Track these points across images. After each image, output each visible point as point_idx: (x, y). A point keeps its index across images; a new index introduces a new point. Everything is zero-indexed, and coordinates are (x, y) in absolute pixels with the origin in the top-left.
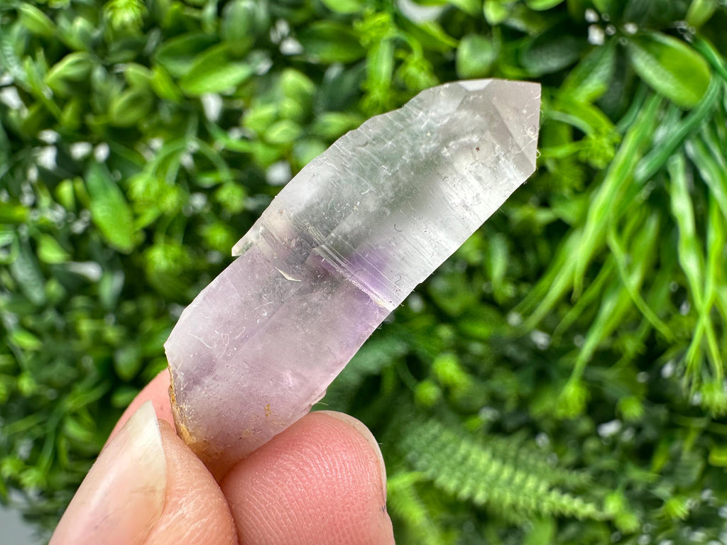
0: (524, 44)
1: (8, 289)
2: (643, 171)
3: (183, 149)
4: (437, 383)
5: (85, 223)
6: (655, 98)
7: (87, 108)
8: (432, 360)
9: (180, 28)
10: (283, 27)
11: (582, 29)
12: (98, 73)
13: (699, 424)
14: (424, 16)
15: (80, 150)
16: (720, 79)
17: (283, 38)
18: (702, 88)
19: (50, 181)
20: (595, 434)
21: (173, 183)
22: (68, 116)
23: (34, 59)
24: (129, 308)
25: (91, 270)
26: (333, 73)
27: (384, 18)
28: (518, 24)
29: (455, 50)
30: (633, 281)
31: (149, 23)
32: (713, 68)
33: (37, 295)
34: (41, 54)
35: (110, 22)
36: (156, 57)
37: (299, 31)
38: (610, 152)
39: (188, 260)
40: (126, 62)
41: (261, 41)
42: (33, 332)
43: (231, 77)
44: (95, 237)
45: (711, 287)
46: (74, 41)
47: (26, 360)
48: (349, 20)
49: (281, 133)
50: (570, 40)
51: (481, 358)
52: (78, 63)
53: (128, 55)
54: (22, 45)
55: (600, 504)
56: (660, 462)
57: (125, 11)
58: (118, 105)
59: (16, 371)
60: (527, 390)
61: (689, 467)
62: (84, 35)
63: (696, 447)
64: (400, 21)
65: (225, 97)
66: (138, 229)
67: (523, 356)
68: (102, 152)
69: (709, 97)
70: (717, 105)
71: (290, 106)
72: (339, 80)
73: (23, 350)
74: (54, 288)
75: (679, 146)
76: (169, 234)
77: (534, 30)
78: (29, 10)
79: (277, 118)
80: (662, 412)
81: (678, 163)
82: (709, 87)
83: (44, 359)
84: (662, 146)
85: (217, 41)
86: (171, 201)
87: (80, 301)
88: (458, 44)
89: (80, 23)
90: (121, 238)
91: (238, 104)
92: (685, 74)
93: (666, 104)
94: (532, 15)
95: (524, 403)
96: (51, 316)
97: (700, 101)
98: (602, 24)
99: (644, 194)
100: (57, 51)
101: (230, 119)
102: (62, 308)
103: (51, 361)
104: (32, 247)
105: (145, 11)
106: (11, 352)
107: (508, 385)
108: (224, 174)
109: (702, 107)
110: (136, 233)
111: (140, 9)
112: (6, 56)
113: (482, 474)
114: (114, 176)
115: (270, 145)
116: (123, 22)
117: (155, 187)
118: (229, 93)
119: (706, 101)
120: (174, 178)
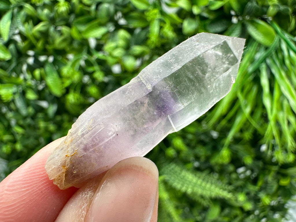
0: (207, 22)
1: (13, 110)
2: (251, 69)
3: (81, 58)
4: (174, 148)
5: (43, 86)
6: (256, 43)
7: (47, 42)
8: (172, 140)
9: (82, 14)
10: (119, 14)
11: (229, 17)
12: (52, 29)
13: (275, 168)
14: (171, 11)
15: (42, 58)
16: (279, 36)
17: (120, 18)
18: (272, 39)
19: (31, 69)
20: (235, 171)
21: (78, 70)
22: (40, 45)
23: (29, 23)
24: (58, 118)
25: (44, 104)
26: (138, 31)
27: (156, 11)
28: (205, 15)
29: (182, 24)
30: (247, 110)
31: (71, 11)
32: (277, 32)
33: (24, 112)
34: (31, 22)
35: (57, 11)
36: (74, 23)
37: (125, 16)
39: (82, 99)
40: (61, 25)
41: (111, 19)
42: (21, 126)
43: (100, 32)
44: (47, 91)
45: (275, 111)
46: (43, 17)
47: (18, 137)
48: (143, 12)
49: (118, 53)
50: (225, 21)
51: (191, 140)
52: (44, 26)
53: (63, 23)
54: (24, 19)
56: (260, 183)
57: (63, 7)
58: (58, 41)
59: (14, 142)
60: (209, 153)
61: (272, 186)
62: (47, 16)
63: (274, 178)
64: (162, 13)
65: (97, 39)
66: (64, 88)
67: (207, 140)
68: (51, 59)
69: (275, 43)
70: (278, 45)
71: (121, 43)
72: (139, 34)
73: (18, 133)
74: (31, 110)
75: (264, 60)
76: (75, 90)
77: (211, 17)
78: (27, 6)
79: (117, 47)
80: (261, 164)
81: (264, 66)
82: (275, 38)
83: (25, 137)
84: (258, 60)
85: (95, 18)
86: (76, 77)
87: (40, 115)
88: (183, 21)
89: (46, 11)
90: (57, 91)
91: (102, 42)
92: (266, 34)
93: (260, 45)
94: (210, 12)
95: (208, 159)
96: (29, 121)
97: (271, 44)
98: (237, 16)
99: (251, 78)
100: (37, 21)
101: (99, 48)
102: (33, 117)
103: (28, 138)
104: (23, 94)
105: (70, 7)
106: (13, 134)
107: (202, 151)
108: (96, 68)
109: (272, 46)
110: (63, 89)
111: (68, 6)
112: (18, 23)
113: (190, 182)
114: (55, 68)
115: (114, 57)
116: (62, 11)
117: (71, 71)
118: (99, 38)
119: (273, 44)
120: (78, 68)
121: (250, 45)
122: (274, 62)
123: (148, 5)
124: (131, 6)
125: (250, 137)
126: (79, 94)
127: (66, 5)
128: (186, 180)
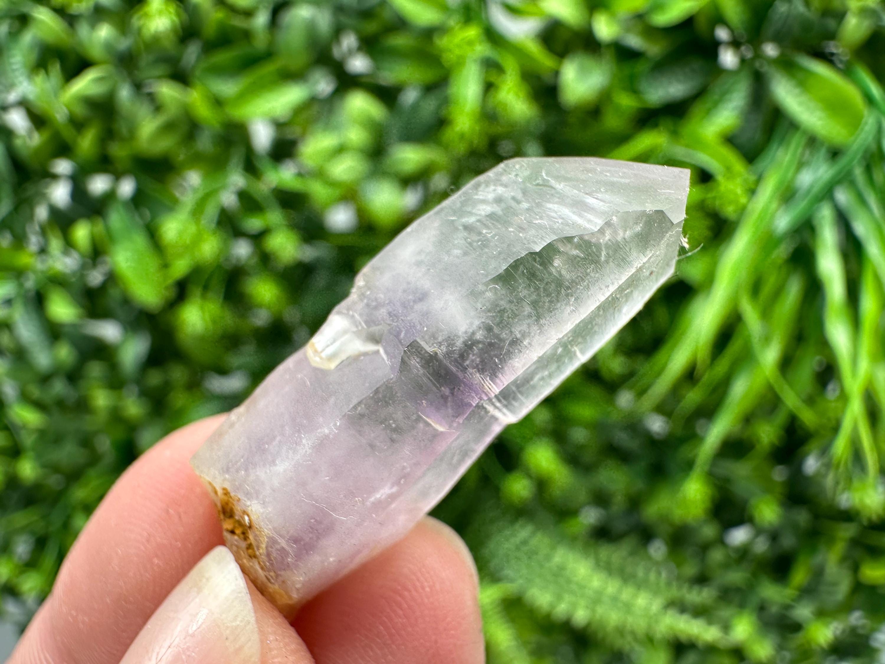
0: (642, 67)
1: (9, 352)
2: (783, 222)
3: (224, 187)
4: (528, 475)
5: (104, 274)
6: (799, 134)
7: (109, 134)
8: (521, 449)
9: (224, 39)
10: (349, 41)
11: (710, 50)
12: (125, 93)
13: (847, 531)
14: (520, 30)
15: (99, 184)
16: (877, 113)
17: (350, 53)
18: (855, 122)
19: (62, 222)
20: (721, 541)
21: (213, 226)
22: (86, 143)
23: (47, 72)
24: (155, 378)
25: (109, 331)
26: (410, 96)
27: (472, 32)
28: (634, 41)
29: (557, 73)
30: (770, 356)
31: (188, 32)
32: (869, 100)
33: (43, 358)
34: (56, 69)
35: (139, 31)
36: (197, 73)
37: (370, 45)
38: (743, 200)
39: (229, 320)
40: (158, 78)
41: (322, 56)
42: (38, 405)
43: (285, 99)
44: (115, 292)
45: (864, 365)
46: (96, 52)
47: (28, 440)
48: (429, 34)
49: (345, 168)
50: (697, 64)
51: (582, 447)
52: (100, 80)
53: (161, 70)
54: (33, 57)
55: (726, 628)
56: (799, 576)
57: (158, 18)
58: (147, 131)
59: (15, 452)
60: (638, 486)
61: (835, 584)
62: (109, 47)
63: (843, 559)
64: (492, 36)
65: (278, 124)
66: (168, 282)
67: (633, 445)
68: (127, 188)
69: (863, 136)
70: (873, 145)
71: (356, 136)
72: (415, 107)
73: (24, 427)
74: (64, 352)
75: (827, 193)
76: (206, 289)
77: (654, 49)
78: (43, 15)
79: (340, 150)
80: (802, 517)
81: (826, 212)
82: (863, 122)
83: (49, 438)
84: (809, 191)
85: (269, 55)
86: (209, 248)
87: (95, 369)
88: (561, 64)
89: (104, 31)
90: (147, 292)
91: (292, 133)
92: (835, 107)
93: (813, 141)
94: (652, 32)
95: (635, 503)
96: (59, 387)
97: (852, 139)
98: (735, 44)
99: (783, 251)
100: (76, 65)
101: (283, 149)
102: (74, 375)
103: (58, 440)
104: (39, 300)
105: (185, 17)
106: (8, 429)
107: (617, 479)
108: (274, 217)
109: (855, 147)
110: (167, 288)
111: (178, 15)
112: (14, 71)
113: (582, 587)
114: (141, 216)
115: (332, 183)
116: (156, 32)
117: (192, 229)
118: (282, 120)
119: (859, 141)
120: (215, 219)
121: (780, 143)
122: (862, 201)
123: (445, 9)
124: (386, 15)
125: (776, 442)
126: (221, 300)
127: (170, 13)
128: (569, 581)
